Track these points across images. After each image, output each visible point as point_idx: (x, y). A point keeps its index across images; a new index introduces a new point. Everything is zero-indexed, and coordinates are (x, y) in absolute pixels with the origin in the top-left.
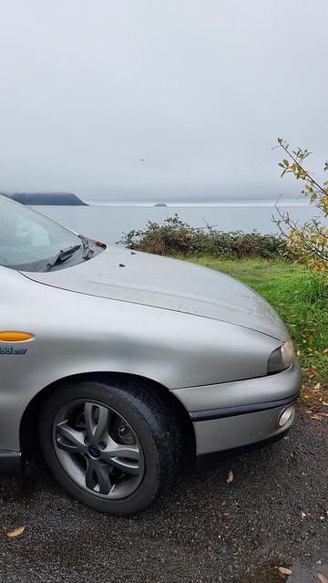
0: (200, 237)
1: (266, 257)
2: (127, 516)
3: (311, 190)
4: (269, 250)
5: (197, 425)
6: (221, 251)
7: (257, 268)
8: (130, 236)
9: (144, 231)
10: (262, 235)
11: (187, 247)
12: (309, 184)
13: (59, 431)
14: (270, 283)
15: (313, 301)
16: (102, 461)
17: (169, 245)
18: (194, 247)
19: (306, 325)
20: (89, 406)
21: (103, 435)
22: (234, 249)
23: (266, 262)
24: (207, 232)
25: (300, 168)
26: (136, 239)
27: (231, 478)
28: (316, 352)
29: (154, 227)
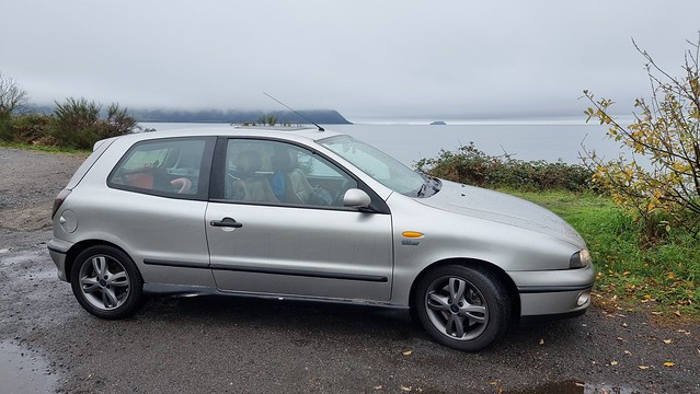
0: (497, 166)
1: (573, 189)
2: (474, 351)
3: (615, 133)
4: (576, 182)
5: (522, 295)
6: (520, 182)
7: (562, 200)
8: (421, 164)
9: (436, 160)
10: (569, 165)
11: (483, 177)
12: (613, 128)
13: (429, 297)
14: (576, 216)
15: (619, 233)
16: (459, 315)
17: (463, 174)
18: (490, 177)
19: (609, 253)
20: (452, 280)
21: (461, 298)
22: (536, 180)
23: (572, 196)
24: (504, 160)
25: (604, 114)
26: (426, 167)
27: (542, 342)
28: (616, 274)
29: (447, 155)
